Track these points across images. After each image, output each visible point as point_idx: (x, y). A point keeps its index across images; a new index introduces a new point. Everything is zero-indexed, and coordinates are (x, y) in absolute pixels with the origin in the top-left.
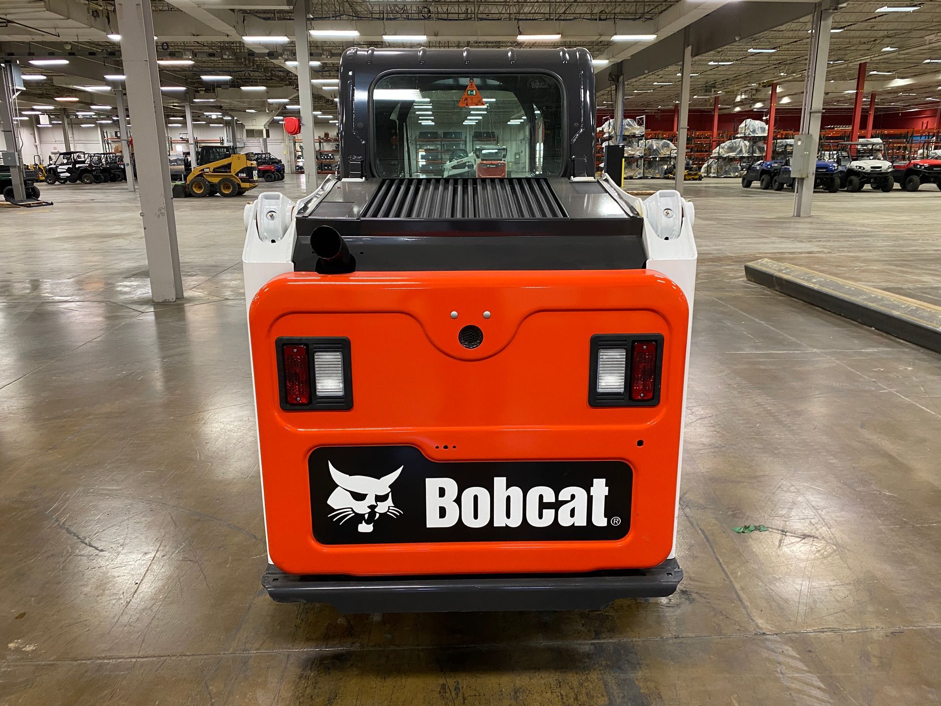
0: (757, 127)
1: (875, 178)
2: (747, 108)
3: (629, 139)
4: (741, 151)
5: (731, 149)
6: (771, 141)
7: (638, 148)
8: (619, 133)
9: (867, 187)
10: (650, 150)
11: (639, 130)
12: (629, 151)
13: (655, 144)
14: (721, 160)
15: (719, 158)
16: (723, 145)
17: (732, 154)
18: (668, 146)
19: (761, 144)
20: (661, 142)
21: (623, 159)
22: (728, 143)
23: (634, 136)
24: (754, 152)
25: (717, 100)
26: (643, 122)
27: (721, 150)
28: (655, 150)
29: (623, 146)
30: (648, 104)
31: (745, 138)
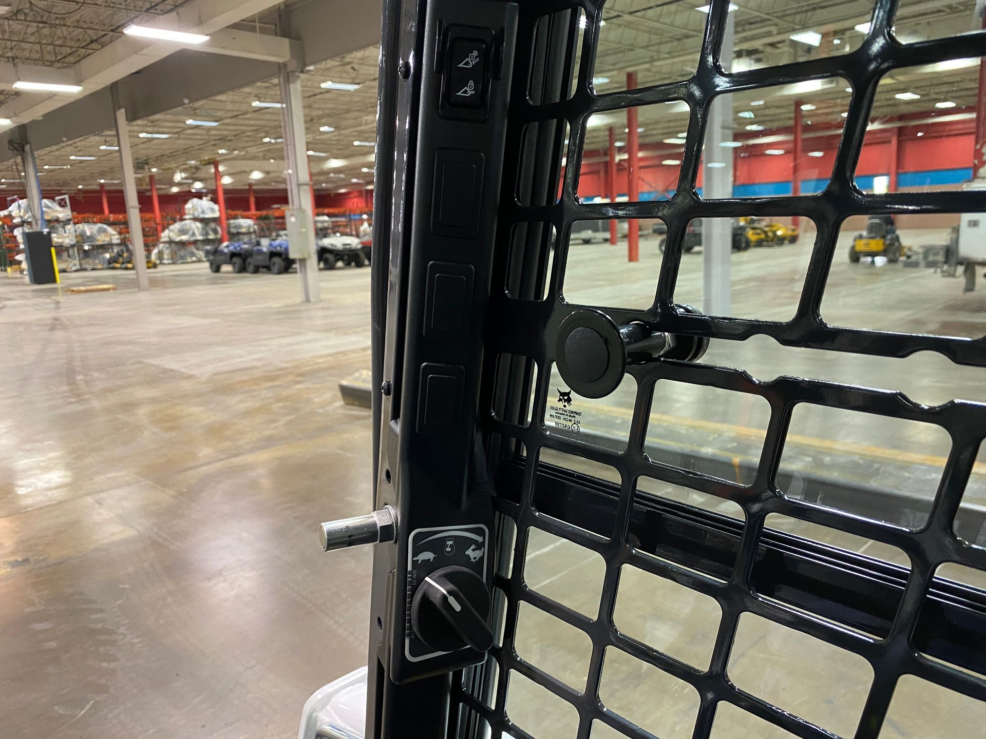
0: (205, 208)
1: (348, 255)
2: (186, 189)
3: (53, 223)
4: (194, 234)
5: (183, 232)
6: (224, 222)
7: (66, 235)
8: (38, 216)
9: (340, 264)
10: (82, 238)
11: (64, 213)
12: (56, 239)
13: (88, 229)
14: (173, 245)
15: (171, 242)
16: (172, 227)
17: (184, 238)
18: (105, 231)
19: (213, 225)
20: (96, 227)
21: (53, 250)
22: (177, 226)
23: (57, 220)
24: (207, 234)
25: (151, 177)
26: (66, 203)
27: (171, 233)
28: (88, 237)
29: (49, 233)
30: (65, 183)
31: (195, 219)
